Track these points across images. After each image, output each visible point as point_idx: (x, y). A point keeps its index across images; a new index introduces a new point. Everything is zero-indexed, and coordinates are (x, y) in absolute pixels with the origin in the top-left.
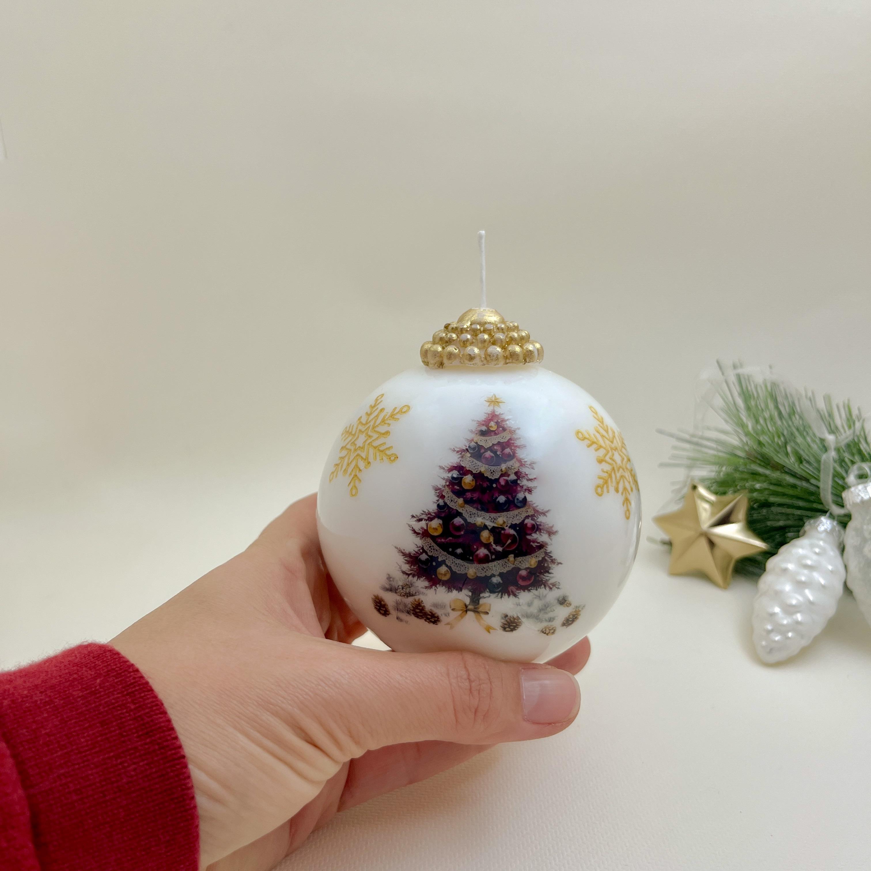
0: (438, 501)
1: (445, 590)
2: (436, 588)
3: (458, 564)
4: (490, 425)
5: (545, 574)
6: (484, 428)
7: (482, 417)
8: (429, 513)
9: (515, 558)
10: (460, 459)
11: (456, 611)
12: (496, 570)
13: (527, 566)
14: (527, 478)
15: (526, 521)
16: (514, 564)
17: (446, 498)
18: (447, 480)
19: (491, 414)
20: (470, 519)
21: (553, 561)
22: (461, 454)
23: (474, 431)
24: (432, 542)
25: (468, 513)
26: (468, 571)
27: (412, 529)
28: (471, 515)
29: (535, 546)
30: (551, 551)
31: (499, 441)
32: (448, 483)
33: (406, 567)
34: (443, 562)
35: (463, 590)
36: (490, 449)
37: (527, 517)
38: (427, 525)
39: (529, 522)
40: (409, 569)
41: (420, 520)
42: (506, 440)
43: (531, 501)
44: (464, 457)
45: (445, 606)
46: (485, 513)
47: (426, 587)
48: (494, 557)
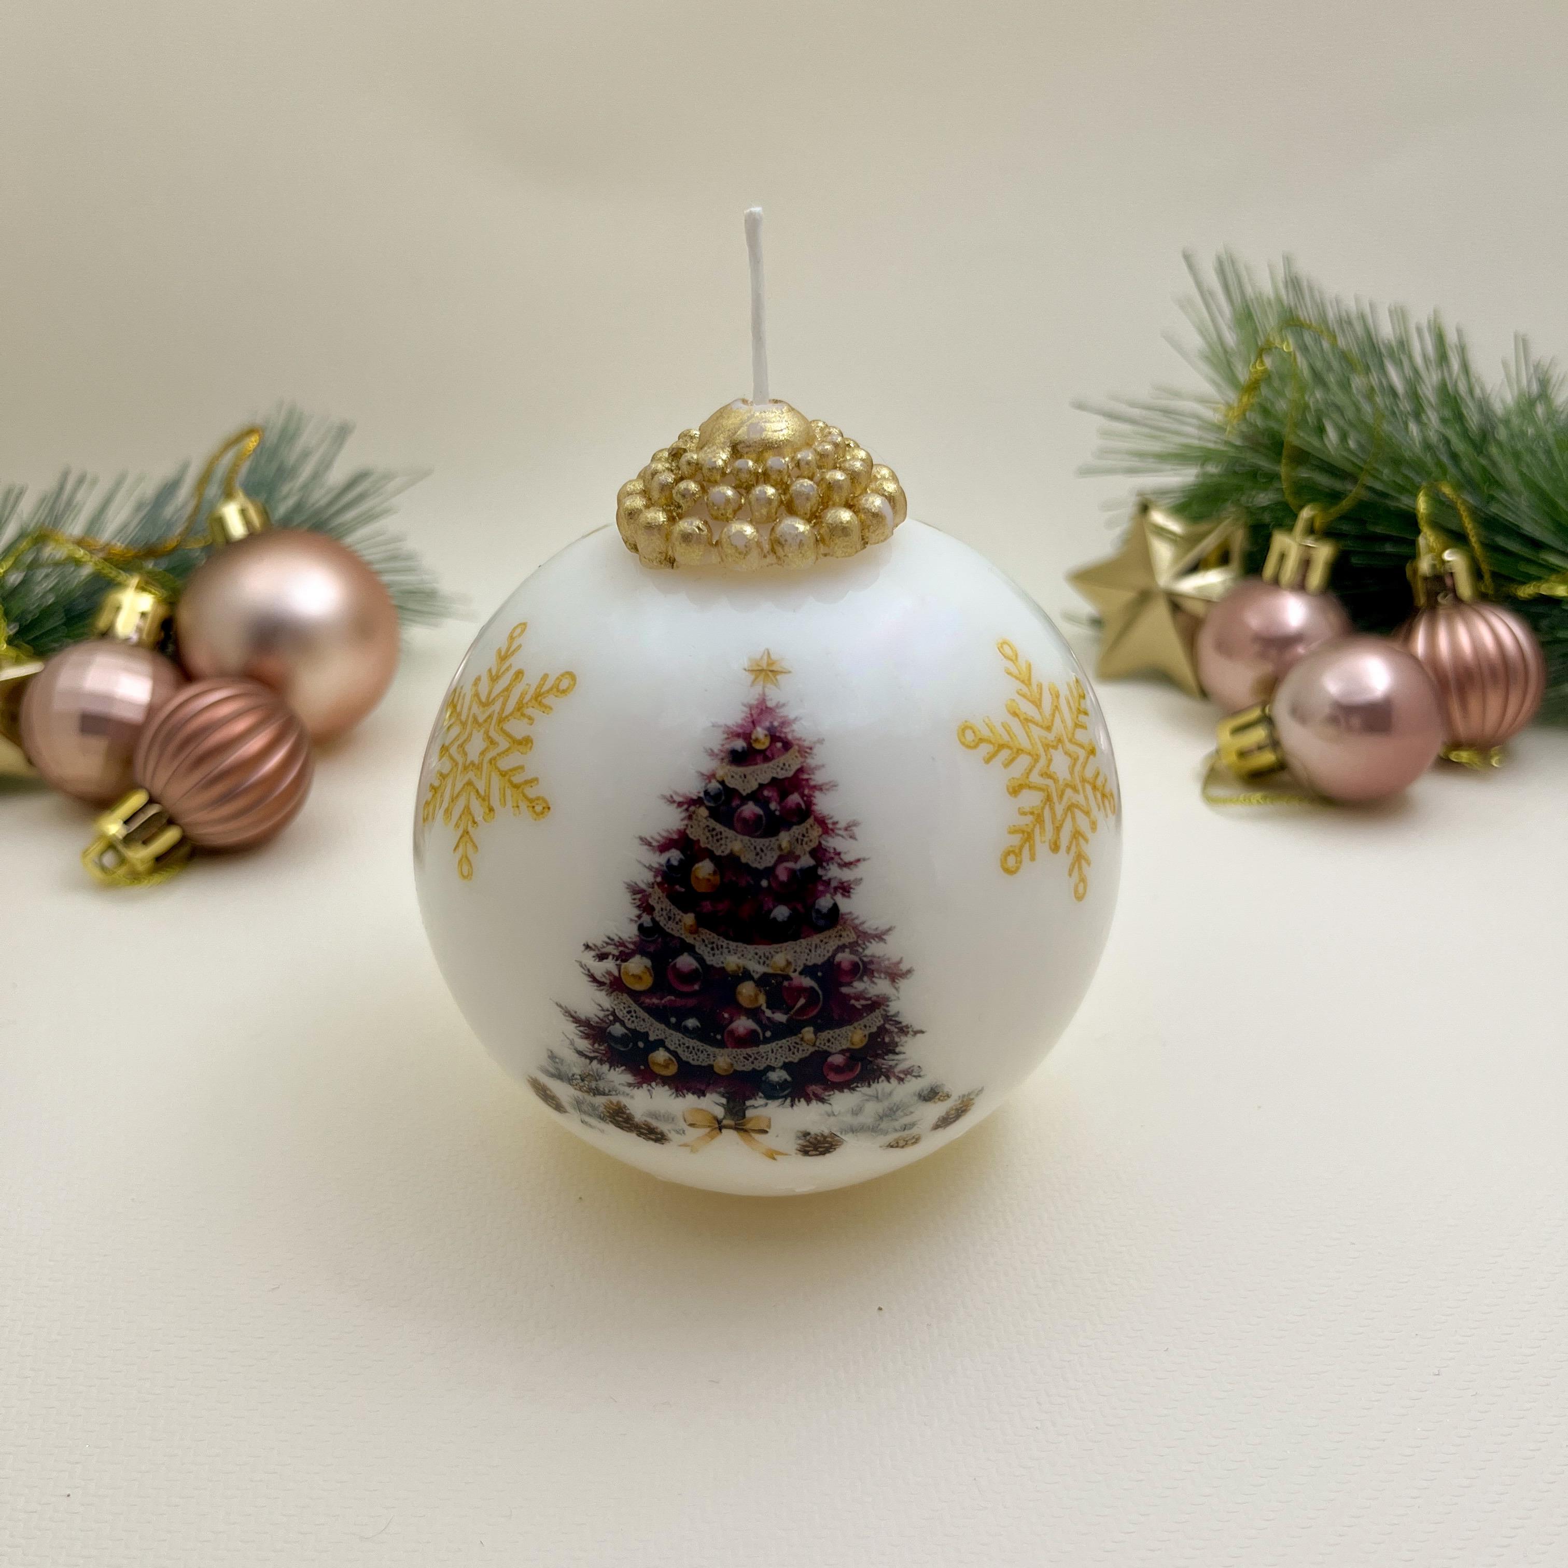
0: (639, 917)
1: (670, 1092)
2: (649, 1088)
3: (691, 1048)
4: (753, 737)
5: (886, 1057)
6: (740, 744)
7: (735, 716)
8: (622, 944)
9: (815, 1033)
10: (685, 822)
11: (697, 1127)
12: (776, 1058)
13: (844, 1047)
14: (839, 861)
15: (840, 957)
16: (814, 1045)
17: (656, 911)
18: (657, 872)
19: (757, 707)
20: (712, 958)
21: (904, 1030)
22: (687, 810)
23: (716, 751)
24: (632, 1002)
25: (706, 946)
26: (714, 1061)
27: (587, 972)
28: (712, 949)
29: (859, 1007)
30: (898, 1012)
31: (775, 775)
32: (659, 879)
33: (584, 1045)
34: (660, 1043)
35: (708, 1095)
36: (756, 796)
37: (841, 948)
38: (619, 967)
39: (845, 958)
40: (590, 1049)
41: (602, 957)
42: (790, 774)
43: (850, 913)
44: (694, 816)
45: (673, 1119)
46: (745, 945)
47: (630, 1085)
48: (768, 1034)
